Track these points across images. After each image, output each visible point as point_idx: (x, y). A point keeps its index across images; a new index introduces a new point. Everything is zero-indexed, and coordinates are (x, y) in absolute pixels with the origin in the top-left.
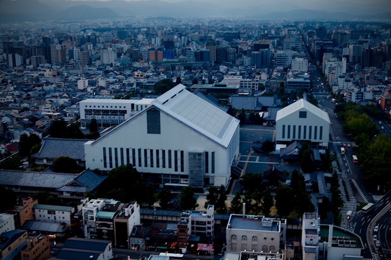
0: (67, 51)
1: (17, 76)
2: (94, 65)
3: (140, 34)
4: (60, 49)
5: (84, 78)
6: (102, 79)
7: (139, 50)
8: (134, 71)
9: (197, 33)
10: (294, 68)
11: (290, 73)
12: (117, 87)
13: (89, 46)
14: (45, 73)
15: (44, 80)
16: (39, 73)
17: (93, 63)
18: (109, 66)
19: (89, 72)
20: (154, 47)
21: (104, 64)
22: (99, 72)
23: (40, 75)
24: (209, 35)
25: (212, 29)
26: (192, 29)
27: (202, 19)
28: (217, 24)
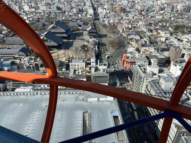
2: (22, 11)
6: (25, 16)
10: (89, 13)
11: (88, 15)
12: (31, 19)
18: (27, 12)
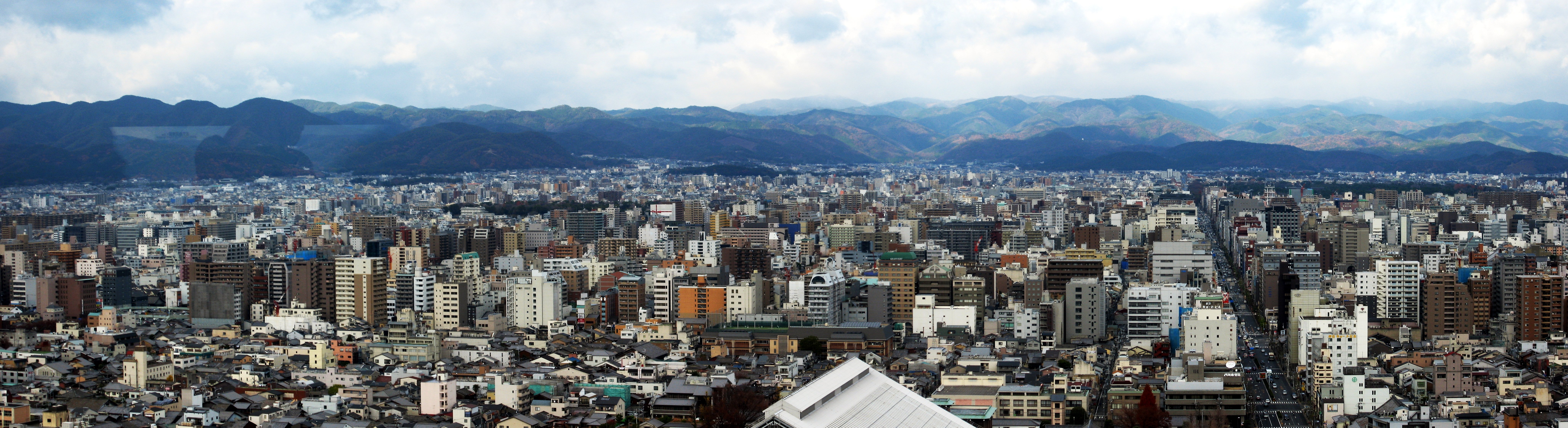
0: (392, 278)
1: (220, 358)
2: (481, 333)
3: (648, 226)
4: (369, 271)
5: (443, 377)
6: (505, 380)
7: (642, 283)
8: (621, 354)
9: (848, 223)
10: (1189, 346)
11: (1176, 364)
12: (558, 409)
13: (466, 263)
14: (312, 353)
15: (307, 378)
16: (293, 351)
17: (479, 322)
18: (533, 337)
19: (465, 355)
20: (693, 270)
21: (515, 328)
22: (497, 355)
23: (296, 359)
24: (892, 229)
25: (903, 207)
26: (832, 207)
27: (867, 174)
28: (922, 190)
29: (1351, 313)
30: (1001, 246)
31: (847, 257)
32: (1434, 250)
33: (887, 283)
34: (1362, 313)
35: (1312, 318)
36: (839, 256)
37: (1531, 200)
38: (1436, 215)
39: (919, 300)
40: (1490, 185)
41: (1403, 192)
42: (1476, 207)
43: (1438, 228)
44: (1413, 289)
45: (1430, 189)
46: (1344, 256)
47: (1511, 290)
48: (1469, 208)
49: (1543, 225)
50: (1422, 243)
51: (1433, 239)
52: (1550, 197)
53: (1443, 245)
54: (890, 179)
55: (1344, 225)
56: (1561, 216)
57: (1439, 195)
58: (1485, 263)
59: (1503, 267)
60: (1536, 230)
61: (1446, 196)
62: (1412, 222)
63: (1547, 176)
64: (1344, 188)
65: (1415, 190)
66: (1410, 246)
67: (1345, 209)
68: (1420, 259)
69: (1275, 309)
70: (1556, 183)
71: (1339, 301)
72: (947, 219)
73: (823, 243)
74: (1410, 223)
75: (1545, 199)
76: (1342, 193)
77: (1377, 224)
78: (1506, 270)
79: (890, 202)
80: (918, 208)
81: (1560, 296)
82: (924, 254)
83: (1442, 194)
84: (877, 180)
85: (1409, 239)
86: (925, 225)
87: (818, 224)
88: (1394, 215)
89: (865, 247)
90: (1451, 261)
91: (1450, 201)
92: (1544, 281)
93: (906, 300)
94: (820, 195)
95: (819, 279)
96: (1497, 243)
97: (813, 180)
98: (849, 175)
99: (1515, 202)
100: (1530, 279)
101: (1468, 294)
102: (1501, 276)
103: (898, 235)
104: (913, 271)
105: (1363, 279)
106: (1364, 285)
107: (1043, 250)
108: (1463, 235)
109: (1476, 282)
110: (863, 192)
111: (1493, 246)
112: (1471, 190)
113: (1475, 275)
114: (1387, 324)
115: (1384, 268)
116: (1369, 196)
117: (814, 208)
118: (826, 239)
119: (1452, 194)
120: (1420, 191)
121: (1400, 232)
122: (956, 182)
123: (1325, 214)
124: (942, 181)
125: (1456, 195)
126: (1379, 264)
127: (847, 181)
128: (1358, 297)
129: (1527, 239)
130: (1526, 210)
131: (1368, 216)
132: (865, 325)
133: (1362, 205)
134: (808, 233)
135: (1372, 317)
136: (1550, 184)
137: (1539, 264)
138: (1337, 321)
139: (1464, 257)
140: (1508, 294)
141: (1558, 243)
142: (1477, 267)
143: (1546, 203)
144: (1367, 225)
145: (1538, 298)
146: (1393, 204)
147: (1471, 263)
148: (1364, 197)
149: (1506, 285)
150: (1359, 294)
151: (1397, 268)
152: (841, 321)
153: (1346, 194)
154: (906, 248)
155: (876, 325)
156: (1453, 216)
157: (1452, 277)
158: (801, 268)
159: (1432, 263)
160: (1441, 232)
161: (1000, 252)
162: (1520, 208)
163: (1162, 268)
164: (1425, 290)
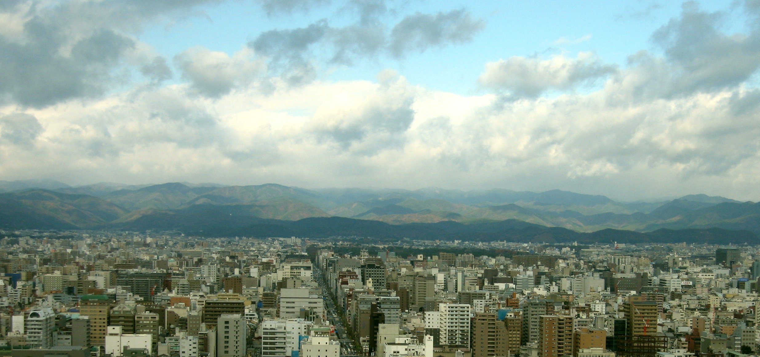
9: (57, 273)
24: (91, 278)
25: (99, 262)
26: (45, 261)
27: (72, 237)
28: (113, 250)
29: (421, 341)
30: (171, 291)
31: (57, 298)
32: (481, 296)
33: (86, 318)
34: (429, 341)
35: (394, 344)
36: (50, 298)
37: (551, 262)
38: (483, 272)
39: (110, 329)
40: (521, 250)
41: (459, 255)
42: (511, 266)
43: (484, 281)
44: (465, 324)
45: (478, 253)
46: (417, 300)
47: (536, 325)
48: (506, 267)
49: (560, 280)
50: (472, 291)
51: (481, 289)
52: (564, 259)
53: (487, 293)
54: (89, 241)
55: (417, 278)
56: (572, 273)
57: (485, 257)
58: (517, 307)
59: (531, 309)
60: (554, 283)
61: (490, 258)
62: (466, 276)
63: (563, 244)
64: (417, 252)
65: (468, 253)
66: (464, 294)
67: (418, 266)
68: (471, 303)
69: (367, 338)
70: (569, 249)
71: (413, 332)
72: (132, 271)
73: (38, 288)
74: (464, 277)
75: (560, 261)
76: (415, 255)
77: (441, 277)
78: (532, 311)
79: (89, 258)
80: (110, 263)
81: (571, 331)
82: (114, 296)
83: (487, 257)
84: (80, 242)
85: (463, 289)
86: (115, 275)
87: (34, 274)
88: (453, 271)
89: (70, 291)
90: (493, 304)
91: (493, 261)
92: (559, 320)
93: (100, 330)
94: (36, 252)
95: (35, 315)
96: (526, 292)
97: (31, 241)
98: (58, 238)
99: (539, 263)
100: (549, 318)
101: (504, 328)
102: (528, 316)
103: (95, 283)
104: (105, 309)
105: (431, 317)
106: (431, 321)
107: (201, 294)
108: (502, 286)
109: (511, 320)
110: (69, 251)
111: (523, 294)
112: (508, 254)
113: (510, 315)
114: (447, 349)
115: (445, 309)
116: (435, 258)
117: (33, 262)
118: (41, 285)
119: (494, 257)
120: (471, 255)
121: (456, 283)
122: (138, 244)
123: (404, 270)
124: (128, 244)
125: (497, 257)
126: (442, 306)
127: (57, 242)
128: (427, 330)
129: (548, 289)
130: (547, 268)
131: (434, 272)
132: (70, 349)
133: (430, 263)
134: (27, 280)
135: (436, 344)
136: (564, 250)
137: (556, 307)
138: (411, 347)
139: (502, 302)
140: (533, 329)
141: (570, 292)
142: (512, 309)
143: (562, 264)
144: (433, 278)
145: (555, 331)
146: (452, 264)
147: (507, 306)
148: (431, 258)
149: (532, 322)
150: (427, 327)
151: (454, 309)
152: (52, 345)
153: (419, 256)
154: (101, 292)
155: (78, 348)
156: (495, 272)
157: (493, 316)
158: (21, 306)
159: (479, 306)
160: (486, 284)
161: (170, 295)
162: (543, 267)
163: (287, 307)
164: (474, 325)
